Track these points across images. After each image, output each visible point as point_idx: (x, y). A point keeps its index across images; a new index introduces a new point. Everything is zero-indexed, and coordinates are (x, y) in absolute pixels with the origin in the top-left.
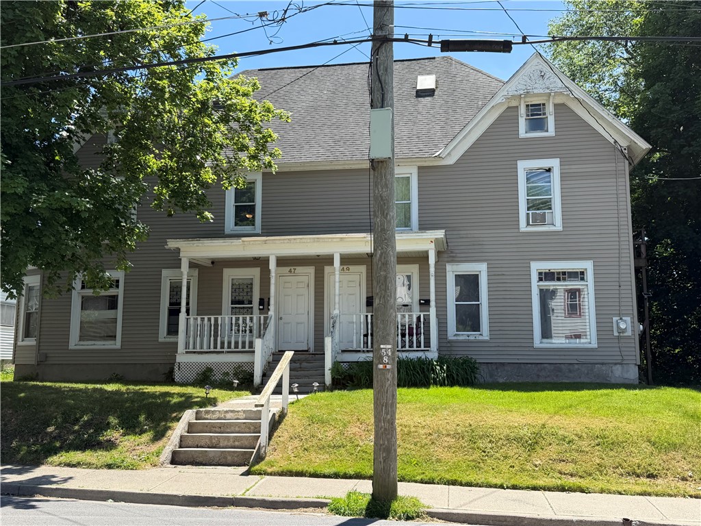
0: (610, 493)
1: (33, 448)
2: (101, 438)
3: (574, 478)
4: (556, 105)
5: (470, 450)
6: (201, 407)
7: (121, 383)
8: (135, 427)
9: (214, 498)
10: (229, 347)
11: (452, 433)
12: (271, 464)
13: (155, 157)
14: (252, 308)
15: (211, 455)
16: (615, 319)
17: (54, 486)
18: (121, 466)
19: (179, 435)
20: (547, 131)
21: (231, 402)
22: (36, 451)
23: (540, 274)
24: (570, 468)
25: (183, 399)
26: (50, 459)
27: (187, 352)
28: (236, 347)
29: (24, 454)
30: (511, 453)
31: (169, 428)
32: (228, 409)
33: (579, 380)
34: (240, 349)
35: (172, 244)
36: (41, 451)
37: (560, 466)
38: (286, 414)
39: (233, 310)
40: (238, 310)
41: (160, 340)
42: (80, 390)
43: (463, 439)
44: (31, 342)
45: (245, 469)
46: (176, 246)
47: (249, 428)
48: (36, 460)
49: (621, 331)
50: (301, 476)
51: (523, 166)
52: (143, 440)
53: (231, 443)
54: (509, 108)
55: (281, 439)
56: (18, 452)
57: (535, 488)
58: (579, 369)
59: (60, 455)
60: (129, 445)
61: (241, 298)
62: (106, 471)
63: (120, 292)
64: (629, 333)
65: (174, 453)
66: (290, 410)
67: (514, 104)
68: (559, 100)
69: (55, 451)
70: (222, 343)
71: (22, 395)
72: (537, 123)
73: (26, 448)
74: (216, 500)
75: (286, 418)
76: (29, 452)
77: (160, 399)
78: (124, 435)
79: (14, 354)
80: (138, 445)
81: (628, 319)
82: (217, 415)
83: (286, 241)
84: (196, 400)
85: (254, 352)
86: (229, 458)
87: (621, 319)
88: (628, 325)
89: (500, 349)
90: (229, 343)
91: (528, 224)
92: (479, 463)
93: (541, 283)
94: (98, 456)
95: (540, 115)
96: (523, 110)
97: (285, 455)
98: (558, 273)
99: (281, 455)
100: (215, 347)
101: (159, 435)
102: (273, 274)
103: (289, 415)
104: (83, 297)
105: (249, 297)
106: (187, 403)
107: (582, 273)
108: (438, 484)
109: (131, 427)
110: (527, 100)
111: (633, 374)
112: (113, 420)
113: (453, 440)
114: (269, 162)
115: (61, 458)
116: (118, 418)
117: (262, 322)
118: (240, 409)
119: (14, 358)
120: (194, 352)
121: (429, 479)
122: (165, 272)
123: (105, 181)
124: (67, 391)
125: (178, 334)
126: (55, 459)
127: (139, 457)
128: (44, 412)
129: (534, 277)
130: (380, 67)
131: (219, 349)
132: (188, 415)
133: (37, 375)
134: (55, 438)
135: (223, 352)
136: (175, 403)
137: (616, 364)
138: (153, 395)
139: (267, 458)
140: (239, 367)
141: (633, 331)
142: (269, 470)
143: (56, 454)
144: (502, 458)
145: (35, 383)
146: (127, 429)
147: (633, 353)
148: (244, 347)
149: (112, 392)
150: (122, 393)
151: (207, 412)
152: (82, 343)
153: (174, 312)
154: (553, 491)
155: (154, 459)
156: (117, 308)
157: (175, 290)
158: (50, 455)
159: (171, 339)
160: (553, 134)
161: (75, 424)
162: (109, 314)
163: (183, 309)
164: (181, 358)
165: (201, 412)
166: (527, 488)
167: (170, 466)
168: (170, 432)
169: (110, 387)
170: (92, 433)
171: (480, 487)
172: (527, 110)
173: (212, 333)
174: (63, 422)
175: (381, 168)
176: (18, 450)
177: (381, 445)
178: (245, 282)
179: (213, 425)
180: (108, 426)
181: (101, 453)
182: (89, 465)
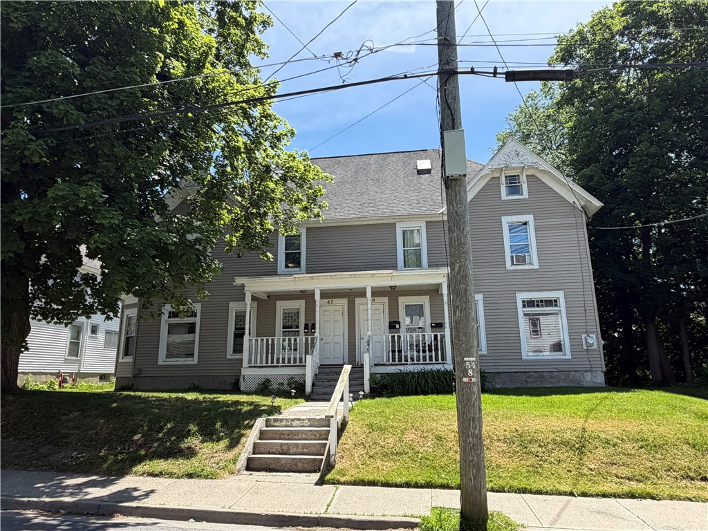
0: (681, 500)
1: (119, 458)
2: (182, 445)
3: (632, 483)
4: (527, 176)
5: (524, 455)
6: (269, 415)
7: (198, 392)
8: (212, 434)
9: (298, 517)
10: (283, 362)
11: (502, 438)
12: (343, 474)
13: (228, 212)
14: (299, 331)
15: (283, 462)
16: (583, 336)
17: (134, 504)
18: (201, 476)
19: (252, 442)
20: (522, 194)
21: (292, 410)
22: (121, 460)
23: (524, 302)
24: (624, 471)
25: (252, 407)
26: (134, 469)
27: (250, 367)
28: (289, 362)
29: (111, 463)
30: (563, 457)
31: (243, 435)
32: (294, 417)
33: (558, 385)
34: (292, 364)
35: (239, 281)
36: (127, 459)
37: (614, 470)
38: (347, 422)
39: (285, 334)
40: (287, 333)
41: (227, 357)
42: (165, 400)
43: (514, 444)
44: (129, 359)
45: (316, 476)
46: (242, 282)
47: (315, 435)
48: (121, 471)
49: (589, 345)
50: (374, 486)
51: (506, 220)
52: (220, 447)
53: (300, 450)
54: (492, 178)
55: (347, 446)
56: (105, 461)
57: (604, 496)
58: (557, 376)
59: (144, 464)
60: (209, 452)
61: (290, 324)
62: (187, 480)
63: (198, 320)
64: (595, 347)
65: (249, 460)
66: (350, 418)
67: (496, 175)
68: (530, 172)
69: (139, 460)
70: (278, 359)
71: (115, 405)
72: (514, 188)
73: (113, 457)
74: (300, 520)
75: (348, 426)
76: (116, 462)
77: (232, 407)
78: (203, 442)
79: (116, 369)
80: (216, 452)
81: (594, 336)
82: (284, 423)
83: (328, 277)
84: (263, 408)
85: (305, 366)
86: (300, 465)
87: (588, 336)
88: (594, 340)
89: (496, 361)
90: (284, 359)
91: (513, 264)
92: (537, 468)
93: (525, 309)
94: (179, 464)
95: (516, 183)
96: (503, 180)
97: (353, 463)
98: (538, 301)
99: (349, 463)
100: (272, 362)
101: (234, 443)
102: (318, 304)
103: (350, 422)
104: (169, 324)
105: (296, 323)
106: (256, 412)
107: (556, 301)
108: (509, 492)
109: (209, 434)
110: (507, 172)
111: (600, 379)
112: (193, 428)
113: (505, 445)
114: (318, 213)
115: (145, 467)
116: (198, 425)
117: (310, 342)
118: (305, 418)
119: (116, 372)
120: (255, 367)
121: (500, 488)
122: (232, 305)
123: (189, 223)
124: (153, 401)
125: (242, 352)
126: (139, 468)
127: (218, 464)
128: (132, 420)
129: (520, 304)
130: (448, 96)
131: (275, 364)
132: (260, 423)
133: (133, 385)
134: (140, 445)
135: (278, 366)
136: (246, 411)
137: (586, 371)
138: (225, 404)
139: (336, 465)
140: (292, 378)
141: (598, 345)
142: (343, 479)
143: (140, 462)
144: (556, 463)
145: (129, 393)
146: (205, 435)
147: (600, 363)
148: (295, 362)
149: (191, 401)
150: (201, 403)
151: (276, 420)
152: (168, 360)
153: (239, 335)
154: (623, 498)
155: (232, 466)
156: (195, 333)
157: (239, 318)
158: (135, 465)
159: (237, 356)
160: (527, 197)
161: (159, 432)
162: (189, 337)
163: (247, 332)
164: (245, 372)
165: (271, 420)
166: (597, 495)
167: (245, 472)
168: (243, 440)
169: (190, 396)
170: (174, 440)
171: (550, 494)
172: (506, 180)
173: (270, 351)
174: (148, 430)
175: (455, 186)
176: (105, 459)
177: (470, 461)
178: (293, 311)
179: (282, 433)
180: (188, 434)
181: (182, 461)
182: (171, 475)
